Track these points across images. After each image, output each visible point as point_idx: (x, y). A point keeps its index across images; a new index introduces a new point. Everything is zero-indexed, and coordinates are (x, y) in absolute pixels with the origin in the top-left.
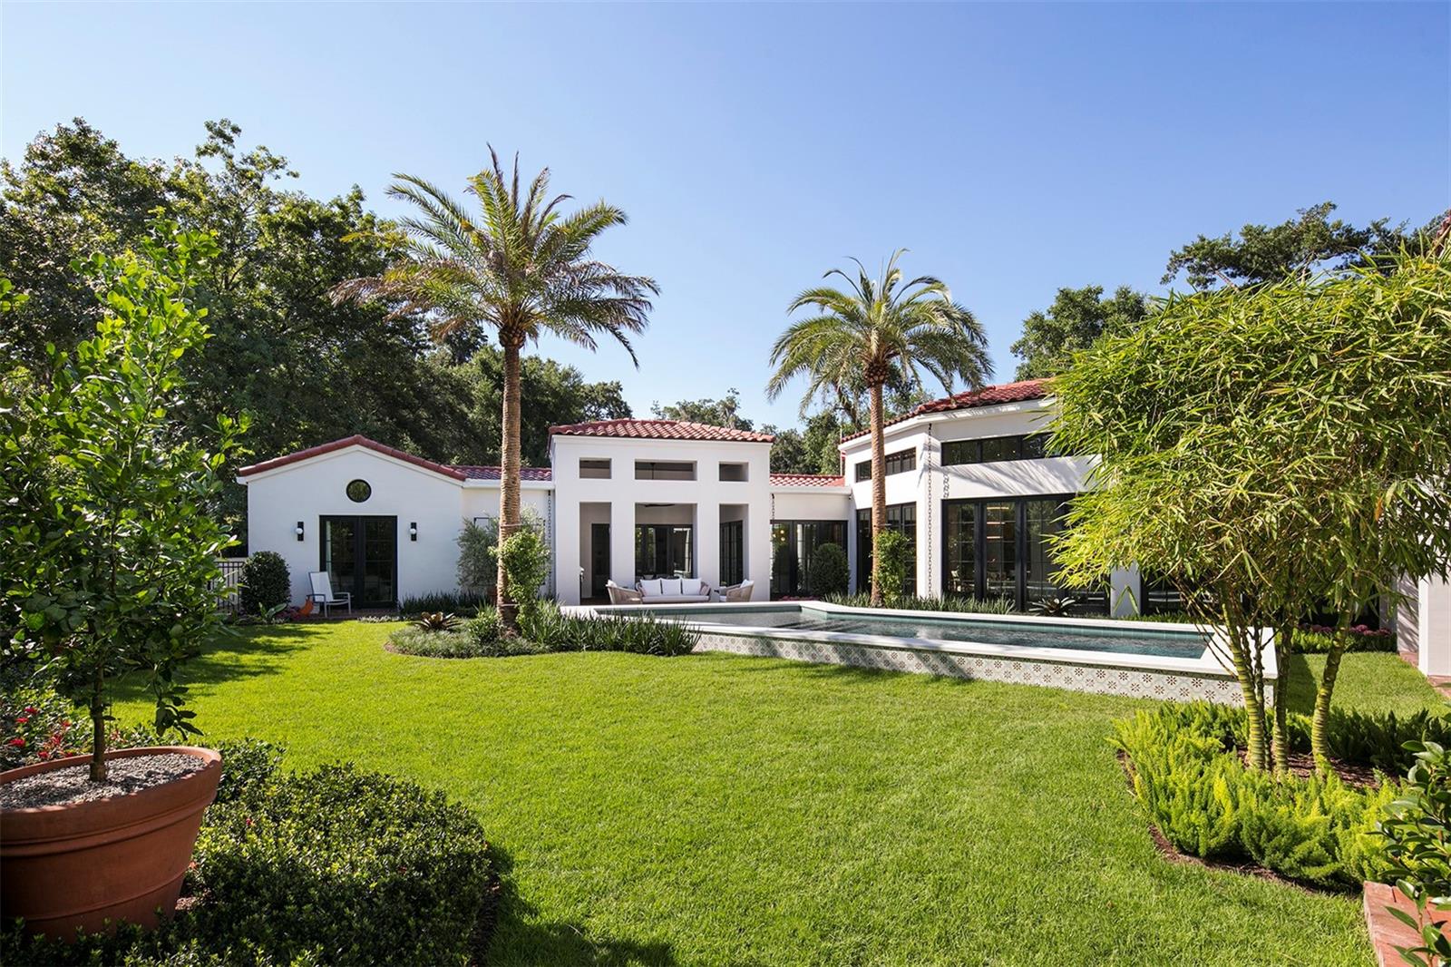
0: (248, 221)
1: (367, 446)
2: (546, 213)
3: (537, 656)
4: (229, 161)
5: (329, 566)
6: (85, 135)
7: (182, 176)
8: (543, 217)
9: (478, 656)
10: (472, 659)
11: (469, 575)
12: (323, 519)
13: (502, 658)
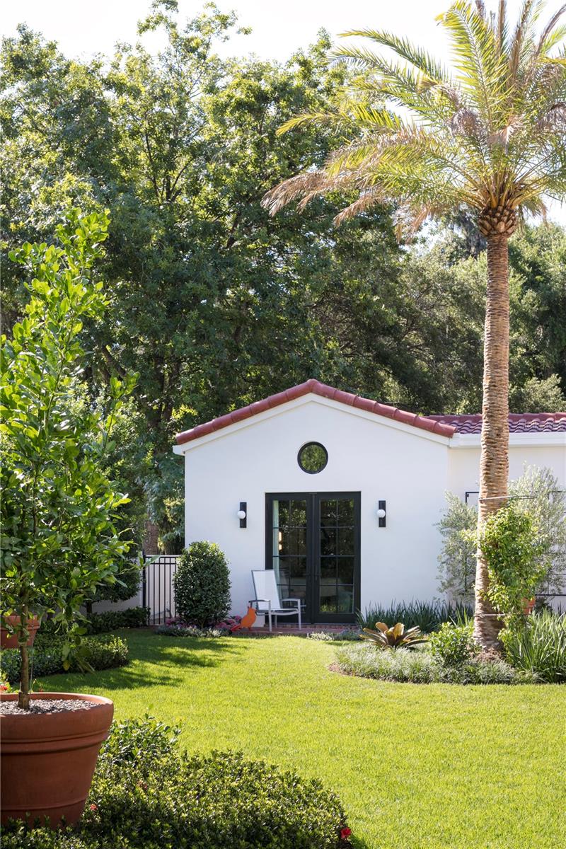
0: (192, 105)
1: (324, 394)
2: (547, 31)
3: (519, 686)
4: (172, 31)
5: (276, 561)
6: (28, 43)
7: (122, 65)
8: (543, 38)
9: (438, 681)
10: (430, 685)
11: (455, 577)
12: (270, 497)
13: (470, 686)
